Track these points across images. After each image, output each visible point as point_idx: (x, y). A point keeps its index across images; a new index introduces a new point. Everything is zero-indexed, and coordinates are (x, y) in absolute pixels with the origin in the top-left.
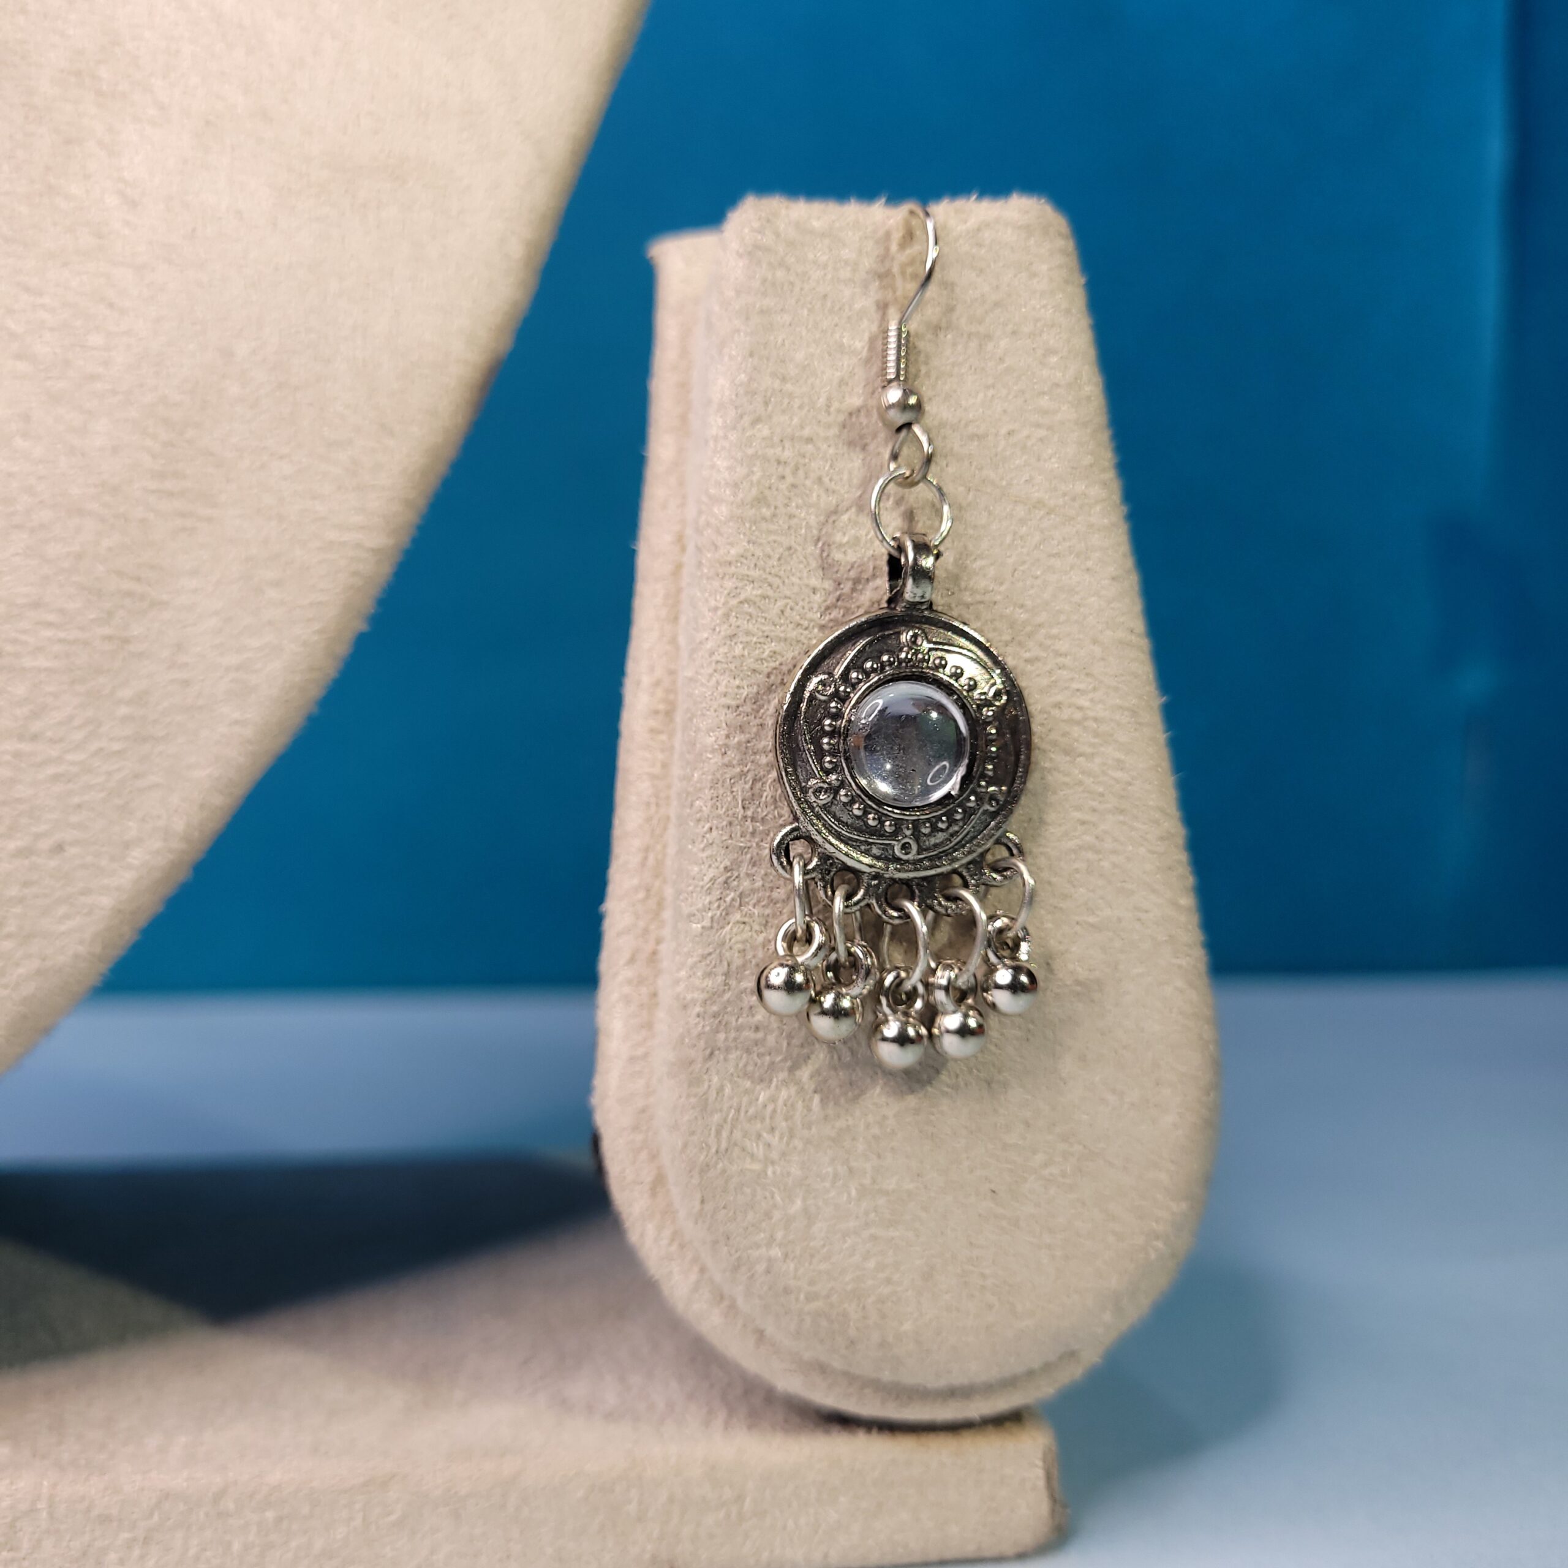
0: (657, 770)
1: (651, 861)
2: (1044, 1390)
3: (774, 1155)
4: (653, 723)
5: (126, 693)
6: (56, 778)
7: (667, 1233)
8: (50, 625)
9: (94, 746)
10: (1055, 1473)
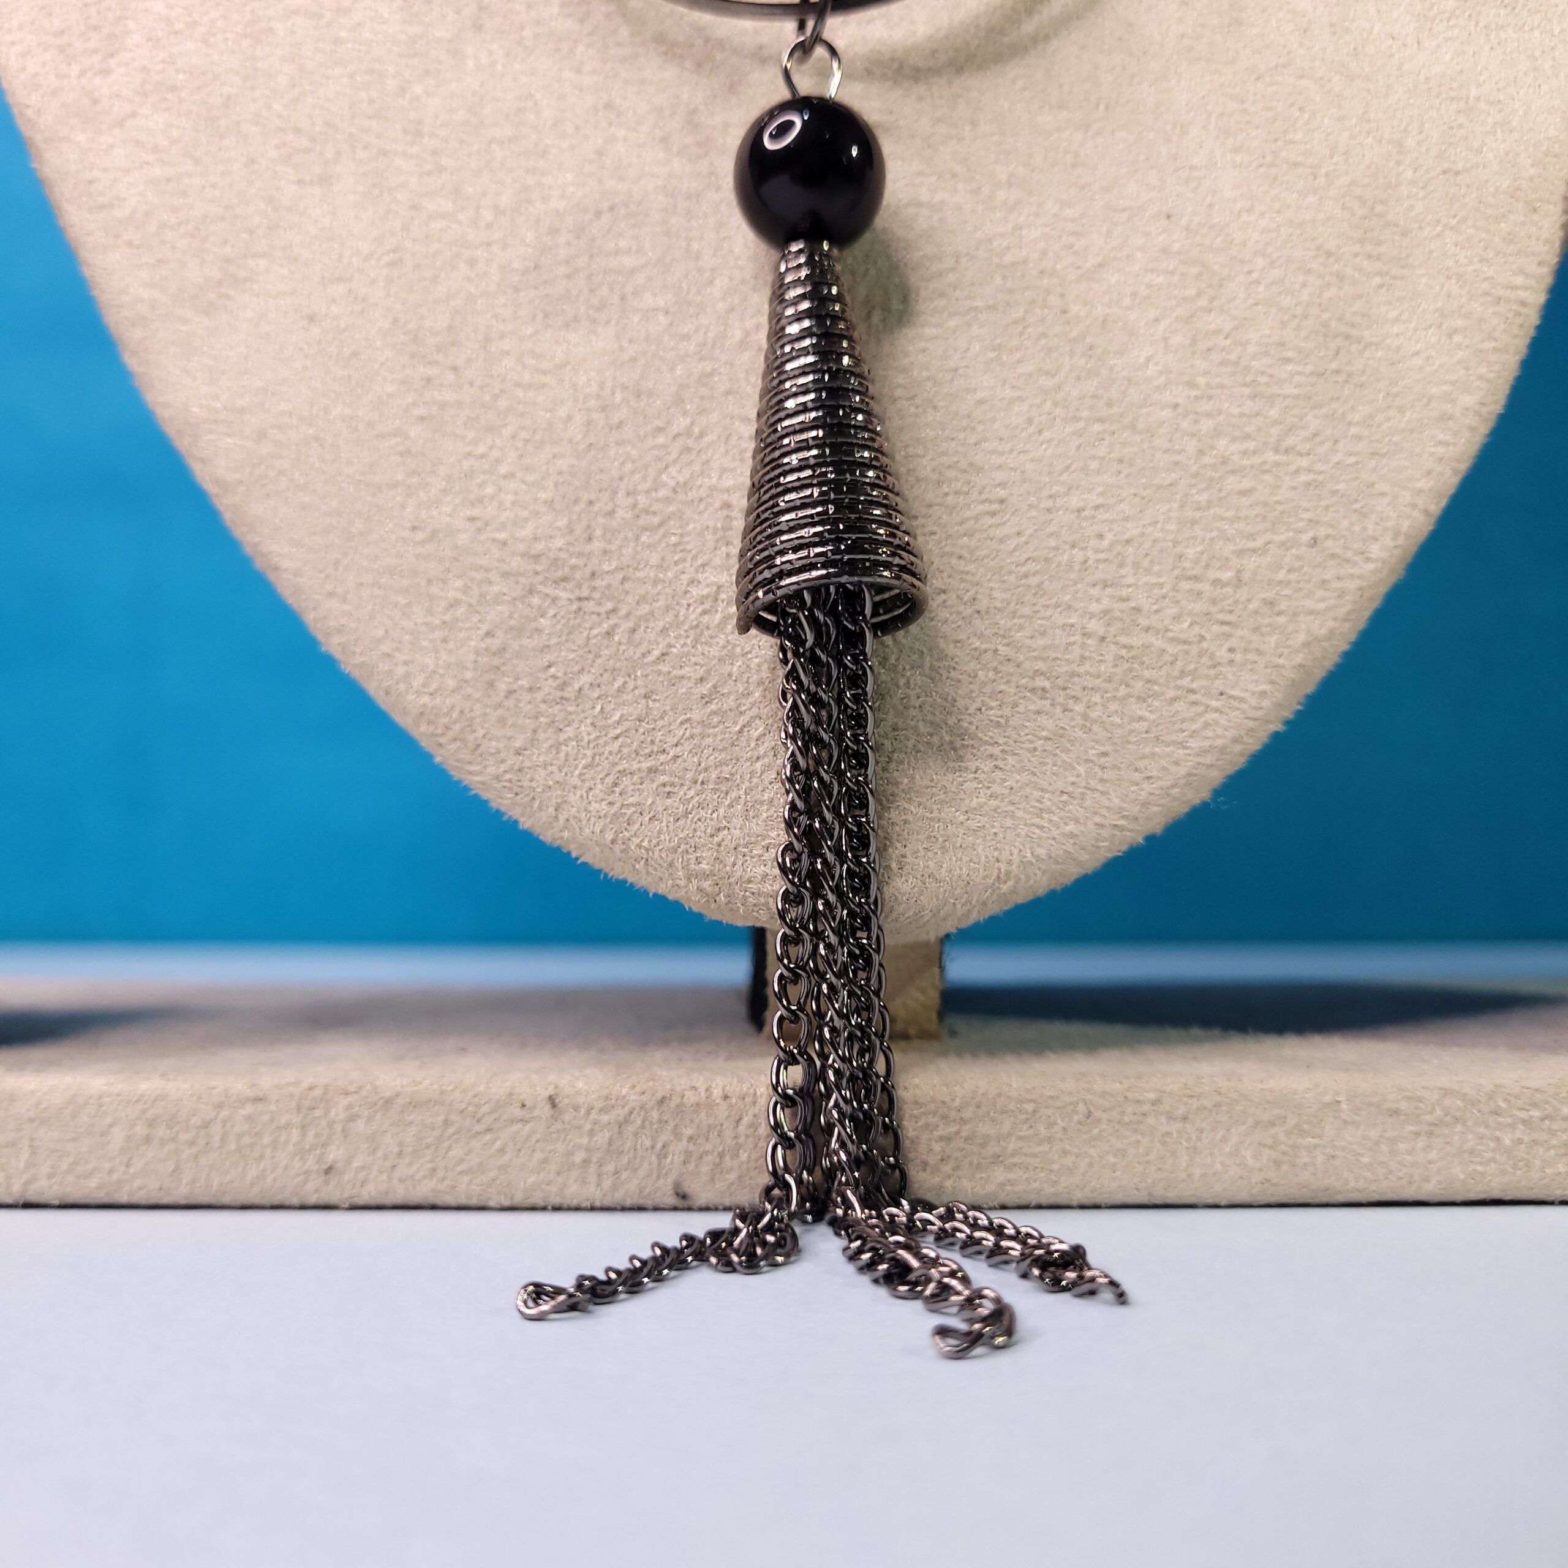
5: (1355, 417)
8: (1290, 360)
9: (1335, 458)
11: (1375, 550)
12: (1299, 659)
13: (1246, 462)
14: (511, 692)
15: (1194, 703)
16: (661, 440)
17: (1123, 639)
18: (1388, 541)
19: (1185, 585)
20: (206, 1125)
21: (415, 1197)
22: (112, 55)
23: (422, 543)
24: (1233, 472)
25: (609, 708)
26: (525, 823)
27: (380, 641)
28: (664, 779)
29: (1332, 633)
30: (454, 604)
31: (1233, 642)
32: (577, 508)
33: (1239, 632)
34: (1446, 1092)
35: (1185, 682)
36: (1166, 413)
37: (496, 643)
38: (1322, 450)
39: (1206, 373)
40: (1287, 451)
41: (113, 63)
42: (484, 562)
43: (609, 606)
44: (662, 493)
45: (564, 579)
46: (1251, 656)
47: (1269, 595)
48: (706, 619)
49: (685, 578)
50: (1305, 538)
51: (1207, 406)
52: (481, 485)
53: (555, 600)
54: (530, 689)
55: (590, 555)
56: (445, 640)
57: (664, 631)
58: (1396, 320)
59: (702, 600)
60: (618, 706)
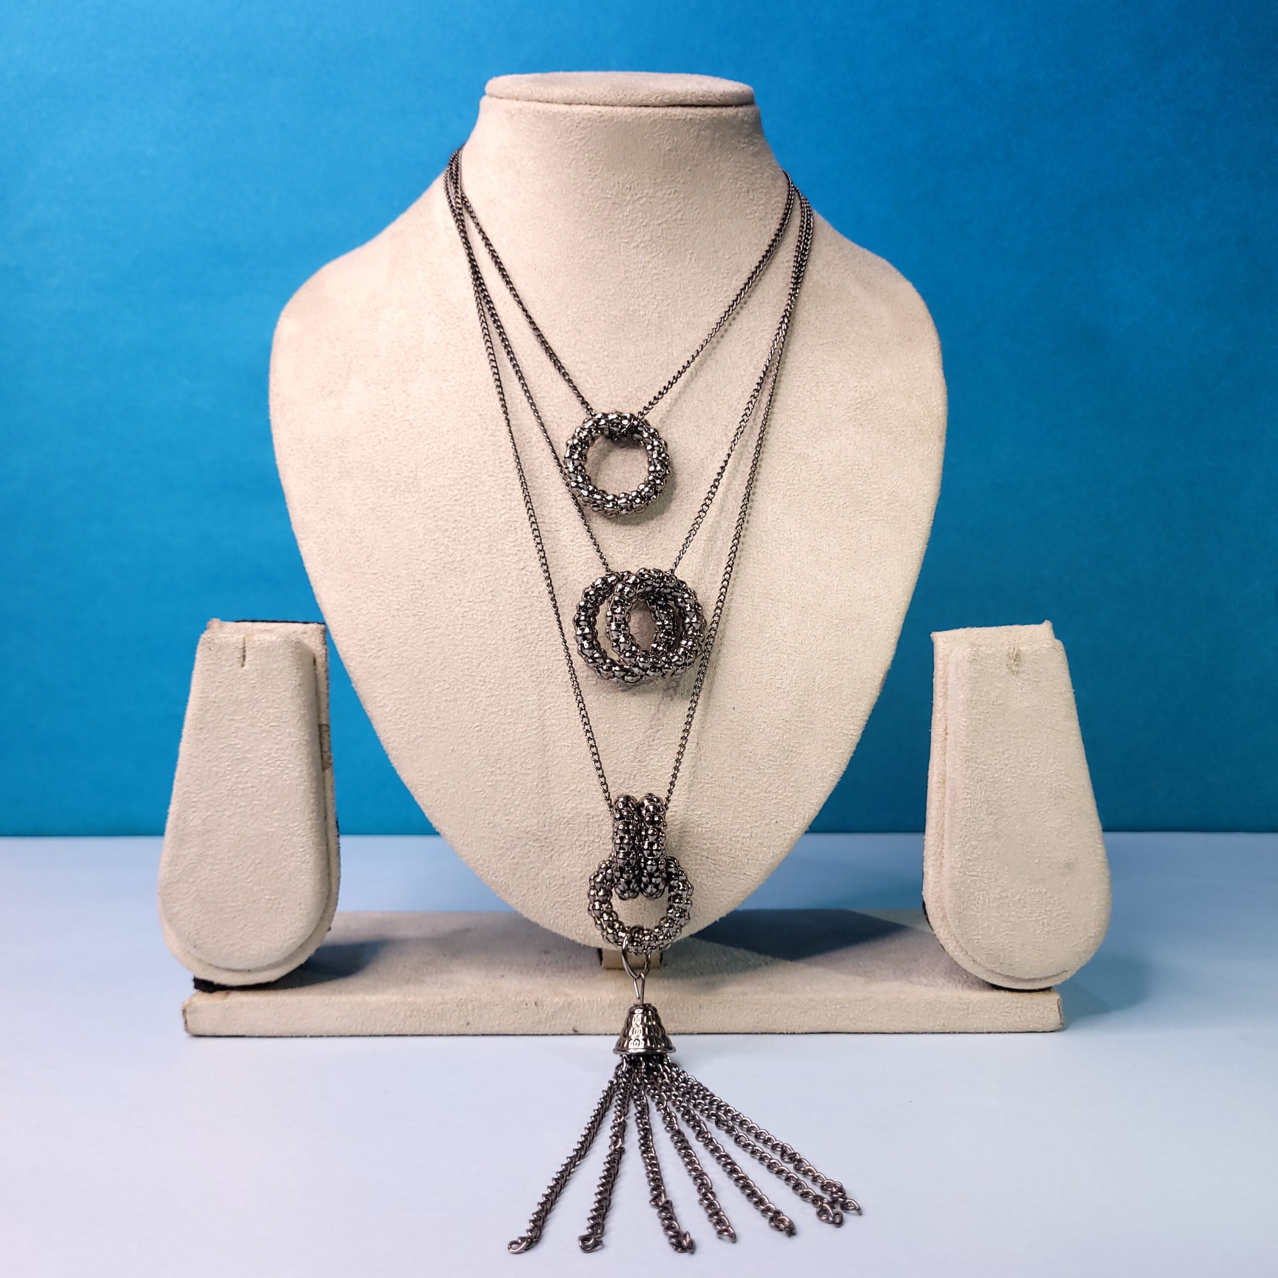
0: (940, 799)
1: (939, 826)
2: (1058, 981)
3: (979, 910)
4: (938, 785)
5: (793, 779)
6: (775, 803)
7: (946, 932)
8: (771, 760)
9: (785, 794)
10: (1061, 1007)
11: (796, 825)
12: (770, 861)
13: (756, 796)
14: (520, 877)
15: (736, 877)
16: (566, 792)
17: (713, 858)
18: (801, 821)
19: (734, 839)
20: (429, 1012)
21: (494, 1032)
22: (380, 651)
23: (491, 828)
24: (751, 800)
25: (552, 881)
26: (526, 916)
27: (478, 860)
28: (569, 904)
29: (781, 852)
30: (502, 848)
31: (749, 857)
32: (540, 816)
33: (751, 854)
34: (811, 1000)
35: (733, 871)
36: (730, 780)
37: (515, 861)
38: (781, 791)
39: (743, 766)
40: (769, 792)
41: (380, 653)
42: (511, 834)
43: (551, 848)
44: (567, 810)
45: (537, 840)
46: (754, 861)
47: (760, 841)
48: (581, 852)
49: (575, 839)
50: (774, 821)
51: (742, 778)
52: (510, 808)
53: (534, 846)
54: (527, 875)
55: (545, 831)
56: (500, 860)
57: (569, 856)
58: (808, 744)
59: (580, 846)
60: (554, 881)
